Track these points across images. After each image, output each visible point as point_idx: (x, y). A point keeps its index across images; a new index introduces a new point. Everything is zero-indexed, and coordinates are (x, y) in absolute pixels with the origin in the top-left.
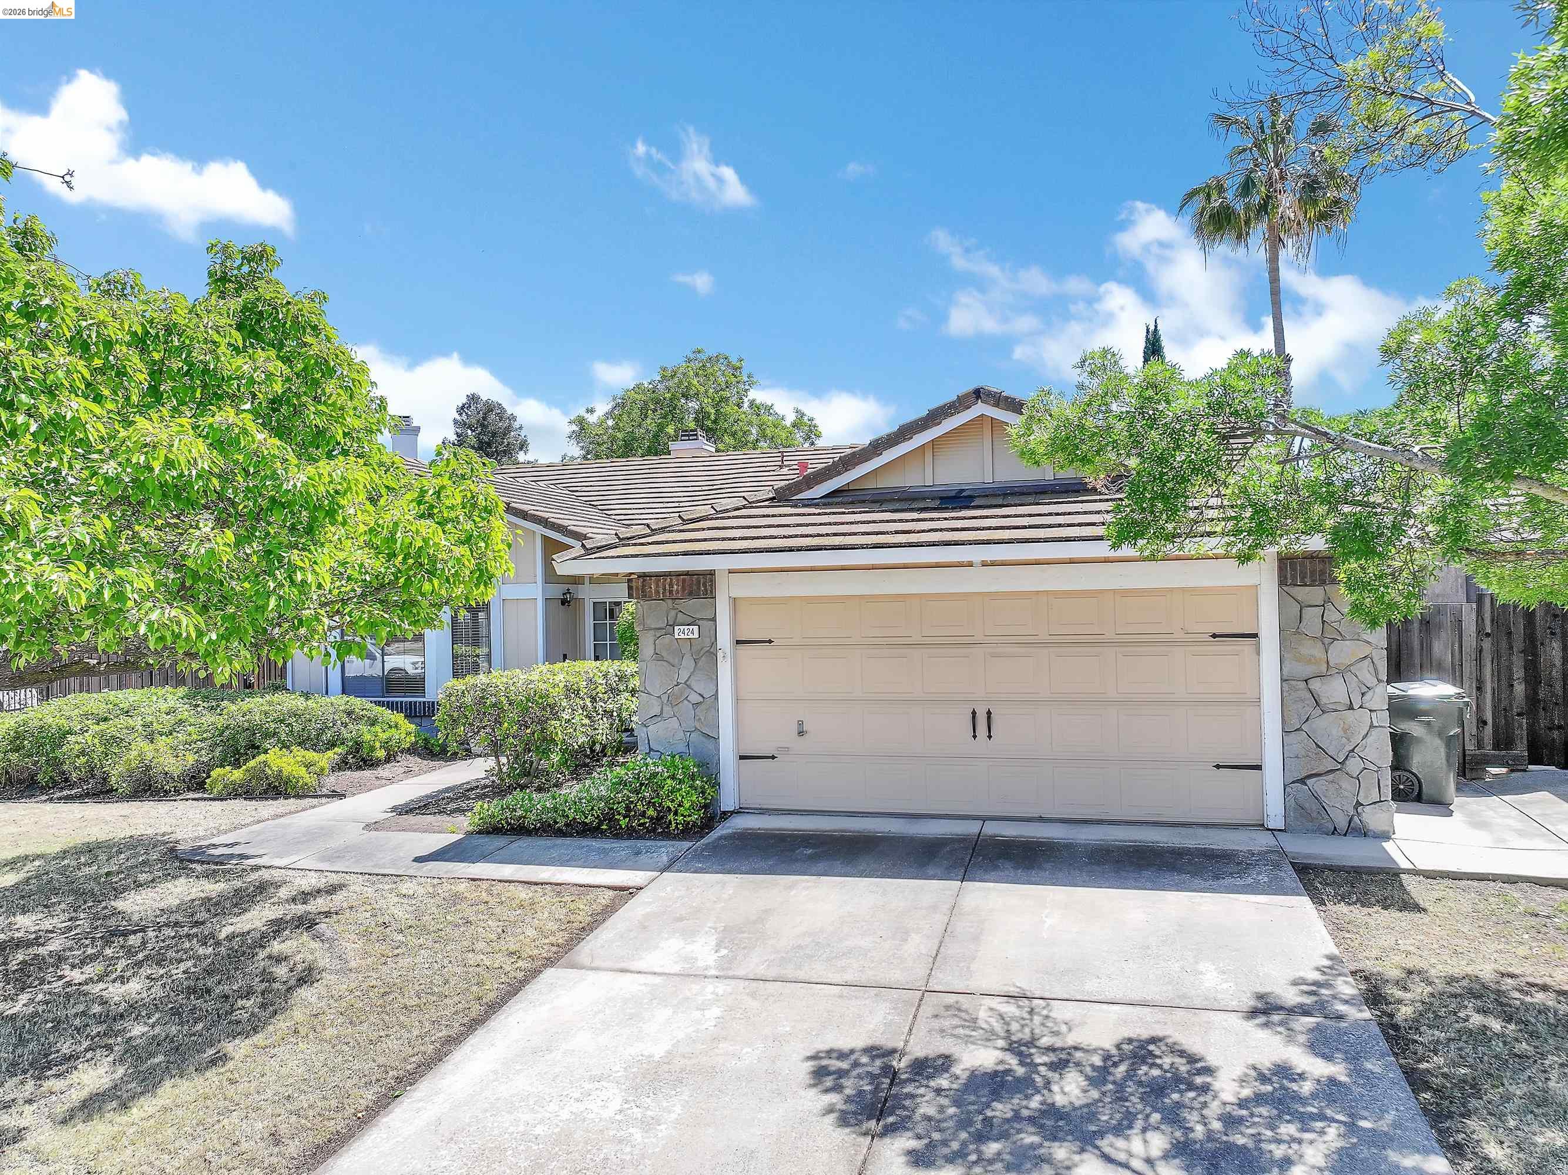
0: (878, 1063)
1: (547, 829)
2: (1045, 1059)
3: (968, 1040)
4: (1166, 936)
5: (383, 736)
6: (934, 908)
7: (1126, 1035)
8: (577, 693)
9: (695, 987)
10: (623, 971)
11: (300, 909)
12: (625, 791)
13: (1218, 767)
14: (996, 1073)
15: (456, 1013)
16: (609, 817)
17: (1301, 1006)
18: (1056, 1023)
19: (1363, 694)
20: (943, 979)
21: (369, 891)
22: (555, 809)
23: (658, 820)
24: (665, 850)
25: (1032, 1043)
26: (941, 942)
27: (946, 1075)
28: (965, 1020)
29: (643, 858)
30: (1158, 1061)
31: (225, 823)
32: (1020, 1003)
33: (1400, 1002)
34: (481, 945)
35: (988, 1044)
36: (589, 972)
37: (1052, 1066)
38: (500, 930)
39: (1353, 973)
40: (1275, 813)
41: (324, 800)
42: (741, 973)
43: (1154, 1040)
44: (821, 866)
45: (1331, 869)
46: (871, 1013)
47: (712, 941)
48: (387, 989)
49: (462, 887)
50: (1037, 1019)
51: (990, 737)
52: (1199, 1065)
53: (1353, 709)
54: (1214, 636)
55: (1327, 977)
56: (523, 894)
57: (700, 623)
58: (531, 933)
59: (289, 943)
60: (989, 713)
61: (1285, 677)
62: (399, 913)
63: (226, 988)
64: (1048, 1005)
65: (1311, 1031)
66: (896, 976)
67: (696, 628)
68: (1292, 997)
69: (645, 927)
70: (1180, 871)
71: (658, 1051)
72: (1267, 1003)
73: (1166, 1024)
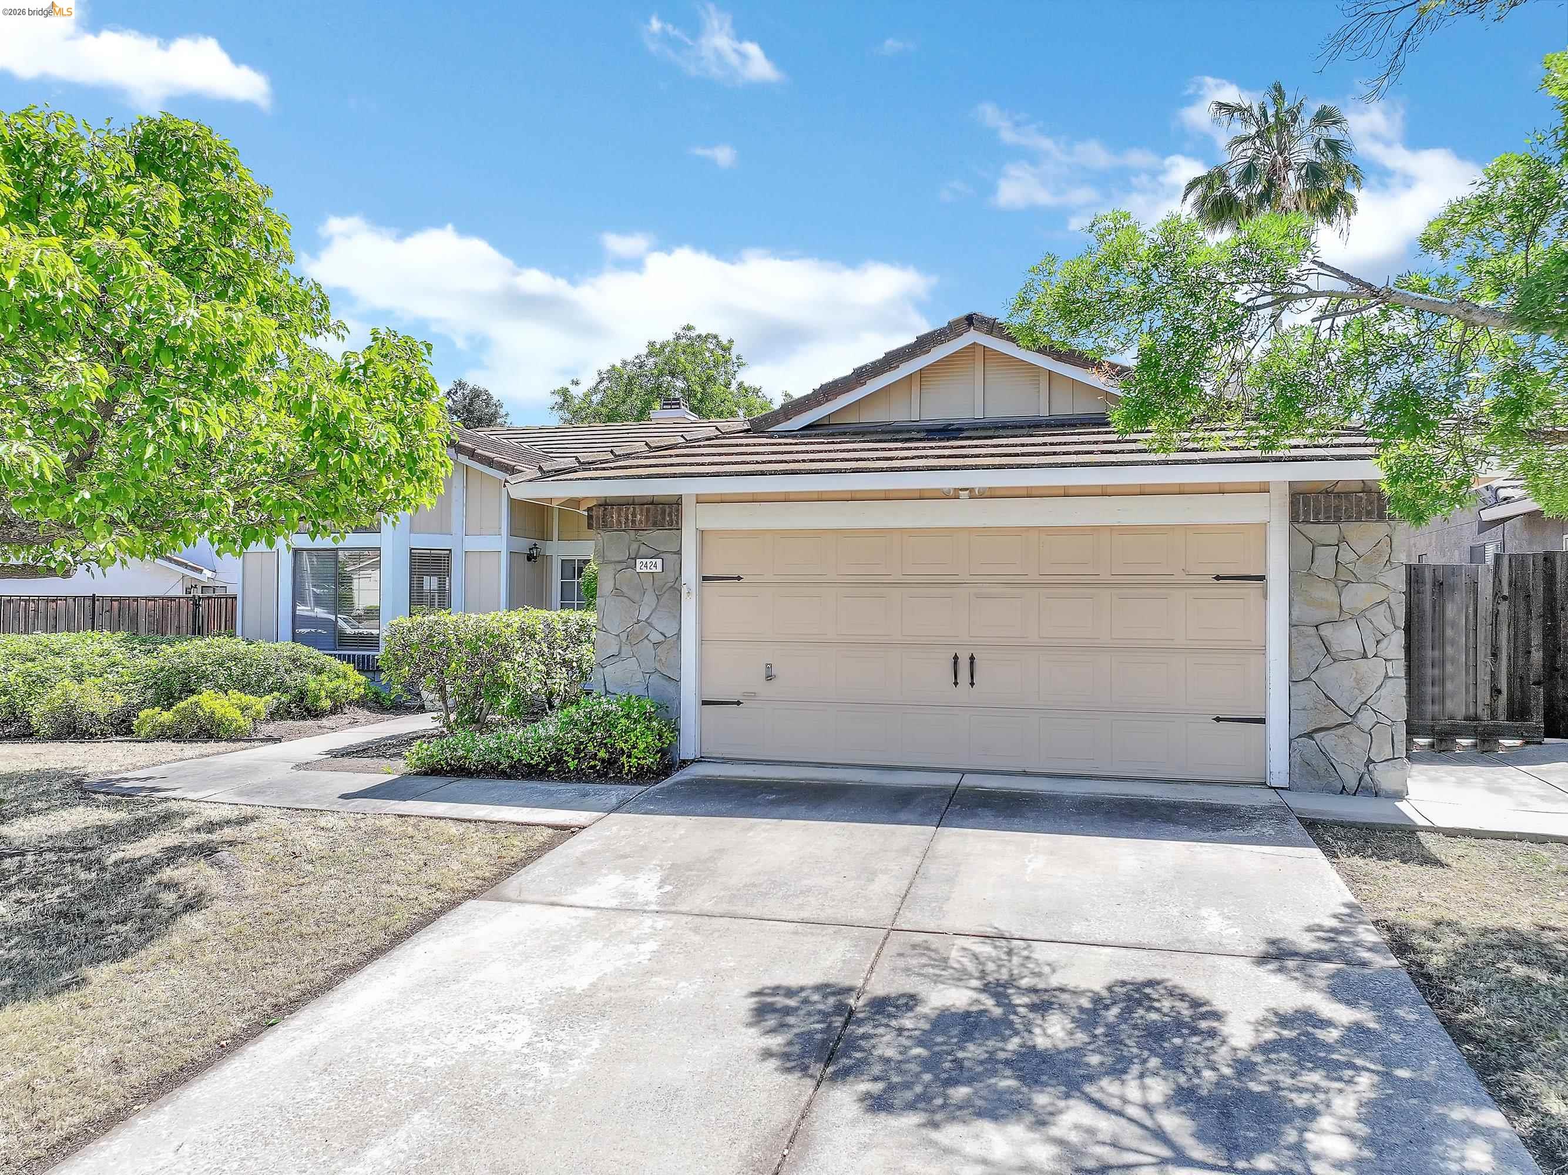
0: (831, 1000)
1: (490, 771)
2: (1026, 1000)
3: (937, 980)
4: (1163, 882)
5: (330, 686)
6: (906, 851)
7: (1120, 977)
8: (532, 636)
9: (632, 921)
10: (553, 904)
11: (202, 837)
12: (575, 731)
13: (1218, 719)
14: (967, 1014)
15: (358, 942)
16: (557, 759)
17: (1319, 952)
18: (1038, 964)
19: (1378, 642)
20: (909, 919)
21: (284, 824)
22: (499, 749)
23: (610, 763)
24: (615, 792)
25: (1011, 983)
26: (911, 884)
27: (910, 1014)
28: (935, 960)
29: (590, 800)
30: (1156, 1005)
31: (142, 760)
32: (998, 944)
33: (1430, 951)
34: (399, 877)
35: (959, 983)
36: (516, 905)
37: (1033, 1007)
38: (421, 863)
39: (1376, 923)
40: (1278, 769)
41: (257, 744)
42: (684, 908)
43: (1151, 983)
44: (784, 810)
45: (1342, 825)
46: (828, 950)
47: (656, 877)
48: (284, 917)
49: (386, 822)
50: (1016, 960)
51: (972, 684)
52: (1204, 1009)
53: (1366, 658)
54: (1218, 578)
55: (1346, 925)
56: (454, 830)
57: (664, 556)
58: (456, 866)
59: (183, 870)
60: (972, 658)
61: (1294, 623)
62: (312, 843)
63: (103, 914)
64: (1029, 946)
65: (1332, 977)
66: (860, 914)
67: (659, 561)
68: (1307, 943)
69: (583, 864)
70: (1176, 823)
71: (581, 984)
72: (1279, 949)
73: (1164, 967)
